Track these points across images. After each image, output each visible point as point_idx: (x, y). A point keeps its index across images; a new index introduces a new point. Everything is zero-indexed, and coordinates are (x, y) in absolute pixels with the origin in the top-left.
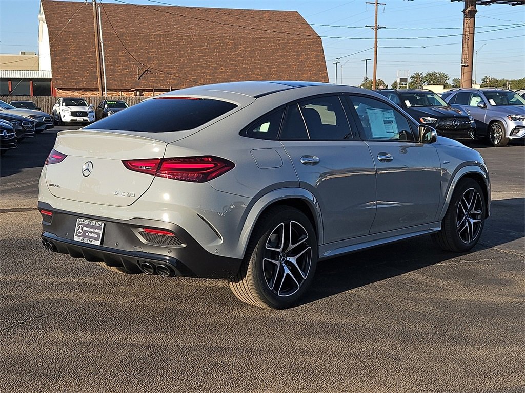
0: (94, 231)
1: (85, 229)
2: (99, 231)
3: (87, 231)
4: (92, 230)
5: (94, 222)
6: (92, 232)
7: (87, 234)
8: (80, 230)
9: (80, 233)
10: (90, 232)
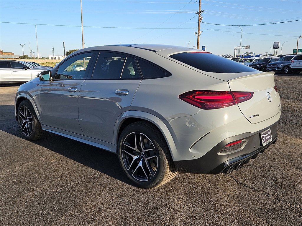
0: (268, 134)
3: (266, 137)
8: (263, 138)
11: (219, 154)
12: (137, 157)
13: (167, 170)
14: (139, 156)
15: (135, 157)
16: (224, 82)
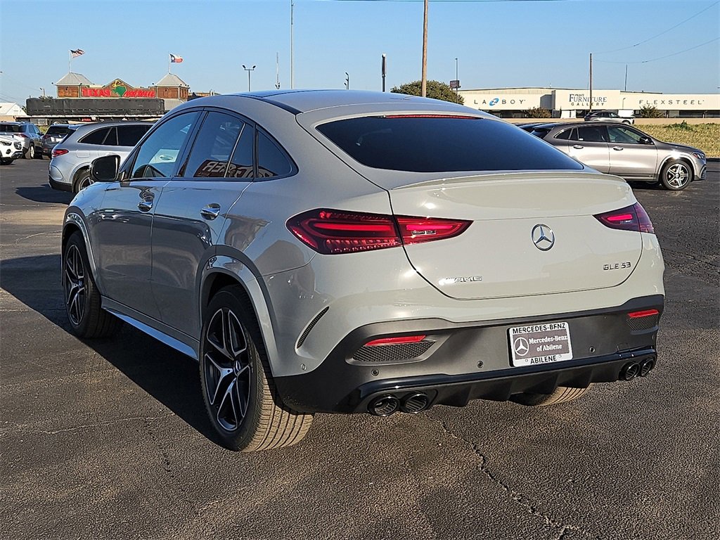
0: (552, 339)
1: (531, 341)
2: (563, 338)
3: (538, 345)
4: (547, 340)
5: (548, 326)
6: (549, 344)
7: (539, 349)
8: (522, 347)
9: (522, 351)
10: (544, 344)
11: (350, 361)
12: (229, 371)
13: (266, 402)
14: (231, 370)
15: (225, 372)
16: (382, 191)
